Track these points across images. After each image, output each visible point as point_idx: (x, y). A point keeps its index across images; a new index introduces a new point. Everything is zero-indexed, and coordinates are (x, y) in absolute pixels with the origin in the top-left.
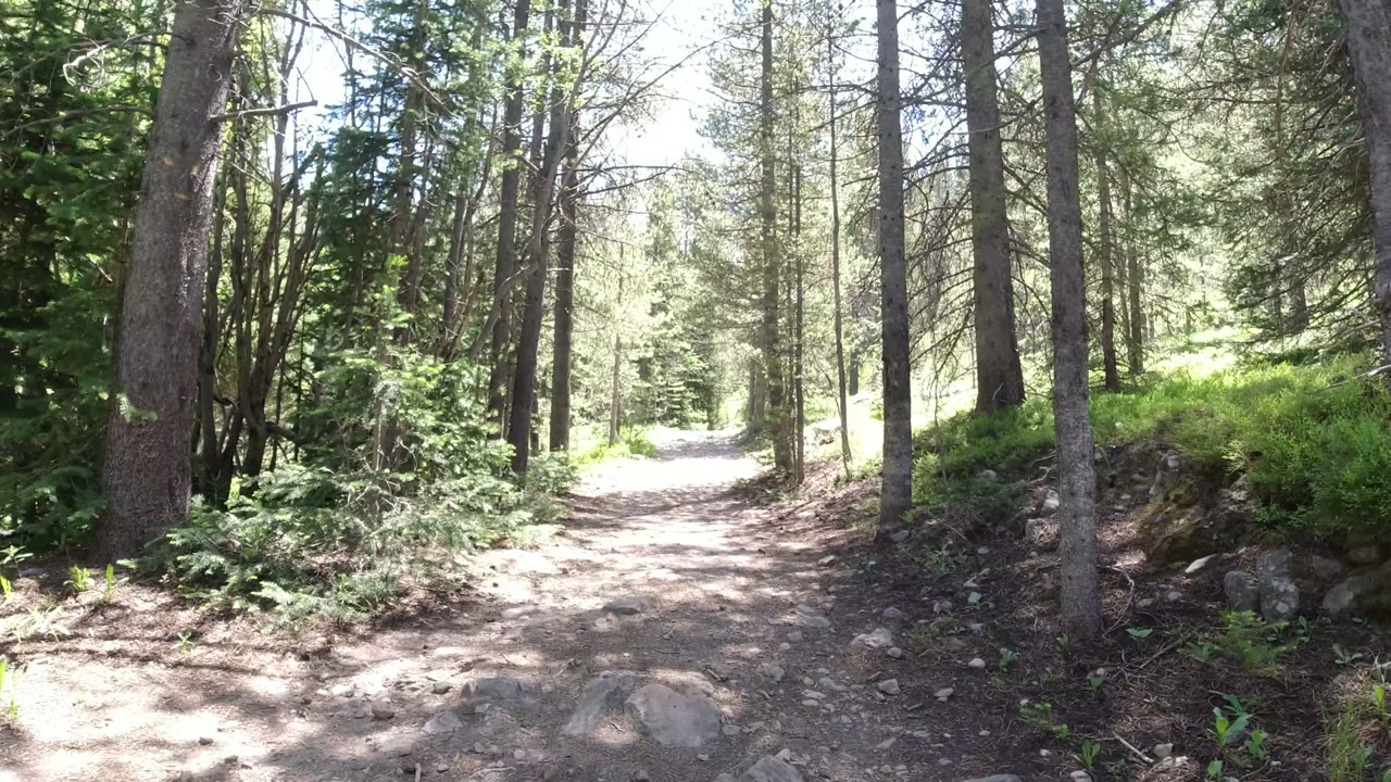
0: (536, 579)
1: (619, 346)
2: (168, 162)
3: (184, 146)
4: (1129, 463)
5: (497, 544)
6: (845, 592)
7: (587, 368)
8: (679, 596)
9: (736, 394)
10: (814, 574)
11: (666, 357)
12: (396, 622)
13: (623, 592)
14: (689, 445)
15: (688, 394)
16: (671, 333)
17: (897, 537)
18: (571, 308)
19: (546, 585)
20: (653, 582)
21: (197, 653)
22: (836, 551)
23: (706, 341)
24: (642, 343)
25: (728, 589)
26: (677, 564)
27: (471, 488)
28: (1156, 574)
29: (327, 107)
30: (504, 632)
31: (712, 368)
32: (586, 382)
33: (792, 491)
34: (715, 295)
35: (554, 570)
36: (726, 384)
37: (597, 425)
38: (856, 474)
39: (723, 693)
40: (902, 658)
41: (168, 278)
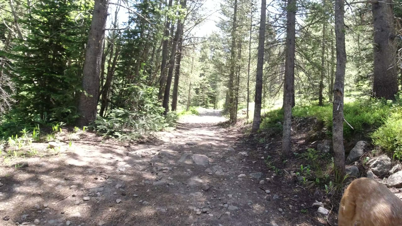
0: (171, 138)
1: (191, 84)
2: (94, 39)
3: (97, 36)
4: (308, 121)
5: (161, 130)
6: (240, 145)
7: (181, 90)
8: (202, 143)
9: (223, 100)
10: (233, 142)
11: (203, 88)
12: (142, 143)
13: (190, 142)
14: (208, 113)
15: (209, 99)
16: (205, 82)
17: (255, 135)
18: (179, 74)
19: (172, 140)
20: (197, 141)
21: (104, 145)
22: (240, 138)
23: (215, 84)
24: (197, 84)
25: (213, 143)
26: (202, 138)
27: (155, 117)
28: (305, 144)
29: (123, 22)
30: (165, 146)
31: (216, 92)
32: (181, 94)
33: (233, 125)
34: (218, 72)
35: (174, 137)
36: (220, 96)
37: (183, 106)
38: (250, 122)
39: (210, 159)
40: (248, 156)
41: (94, 66)
